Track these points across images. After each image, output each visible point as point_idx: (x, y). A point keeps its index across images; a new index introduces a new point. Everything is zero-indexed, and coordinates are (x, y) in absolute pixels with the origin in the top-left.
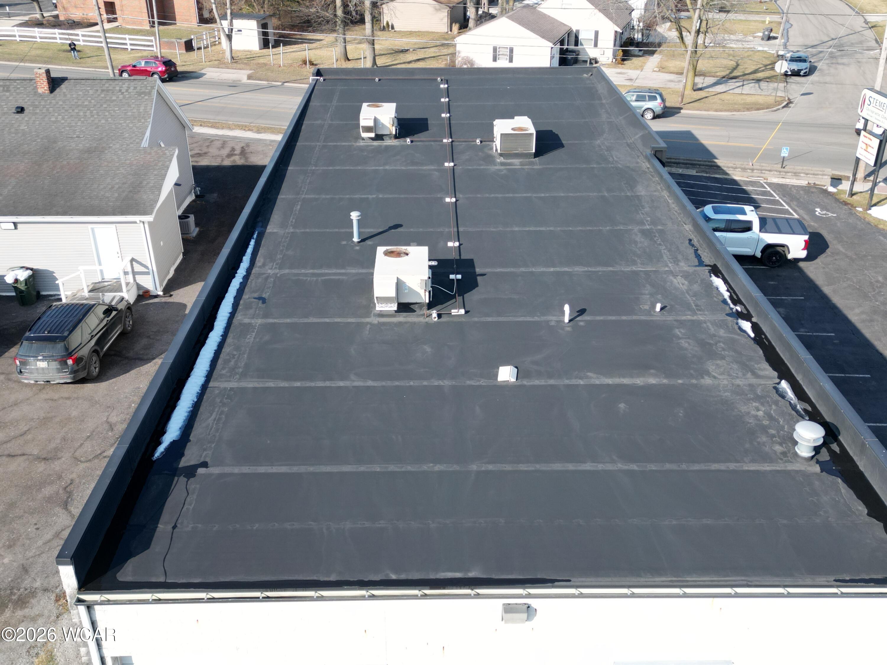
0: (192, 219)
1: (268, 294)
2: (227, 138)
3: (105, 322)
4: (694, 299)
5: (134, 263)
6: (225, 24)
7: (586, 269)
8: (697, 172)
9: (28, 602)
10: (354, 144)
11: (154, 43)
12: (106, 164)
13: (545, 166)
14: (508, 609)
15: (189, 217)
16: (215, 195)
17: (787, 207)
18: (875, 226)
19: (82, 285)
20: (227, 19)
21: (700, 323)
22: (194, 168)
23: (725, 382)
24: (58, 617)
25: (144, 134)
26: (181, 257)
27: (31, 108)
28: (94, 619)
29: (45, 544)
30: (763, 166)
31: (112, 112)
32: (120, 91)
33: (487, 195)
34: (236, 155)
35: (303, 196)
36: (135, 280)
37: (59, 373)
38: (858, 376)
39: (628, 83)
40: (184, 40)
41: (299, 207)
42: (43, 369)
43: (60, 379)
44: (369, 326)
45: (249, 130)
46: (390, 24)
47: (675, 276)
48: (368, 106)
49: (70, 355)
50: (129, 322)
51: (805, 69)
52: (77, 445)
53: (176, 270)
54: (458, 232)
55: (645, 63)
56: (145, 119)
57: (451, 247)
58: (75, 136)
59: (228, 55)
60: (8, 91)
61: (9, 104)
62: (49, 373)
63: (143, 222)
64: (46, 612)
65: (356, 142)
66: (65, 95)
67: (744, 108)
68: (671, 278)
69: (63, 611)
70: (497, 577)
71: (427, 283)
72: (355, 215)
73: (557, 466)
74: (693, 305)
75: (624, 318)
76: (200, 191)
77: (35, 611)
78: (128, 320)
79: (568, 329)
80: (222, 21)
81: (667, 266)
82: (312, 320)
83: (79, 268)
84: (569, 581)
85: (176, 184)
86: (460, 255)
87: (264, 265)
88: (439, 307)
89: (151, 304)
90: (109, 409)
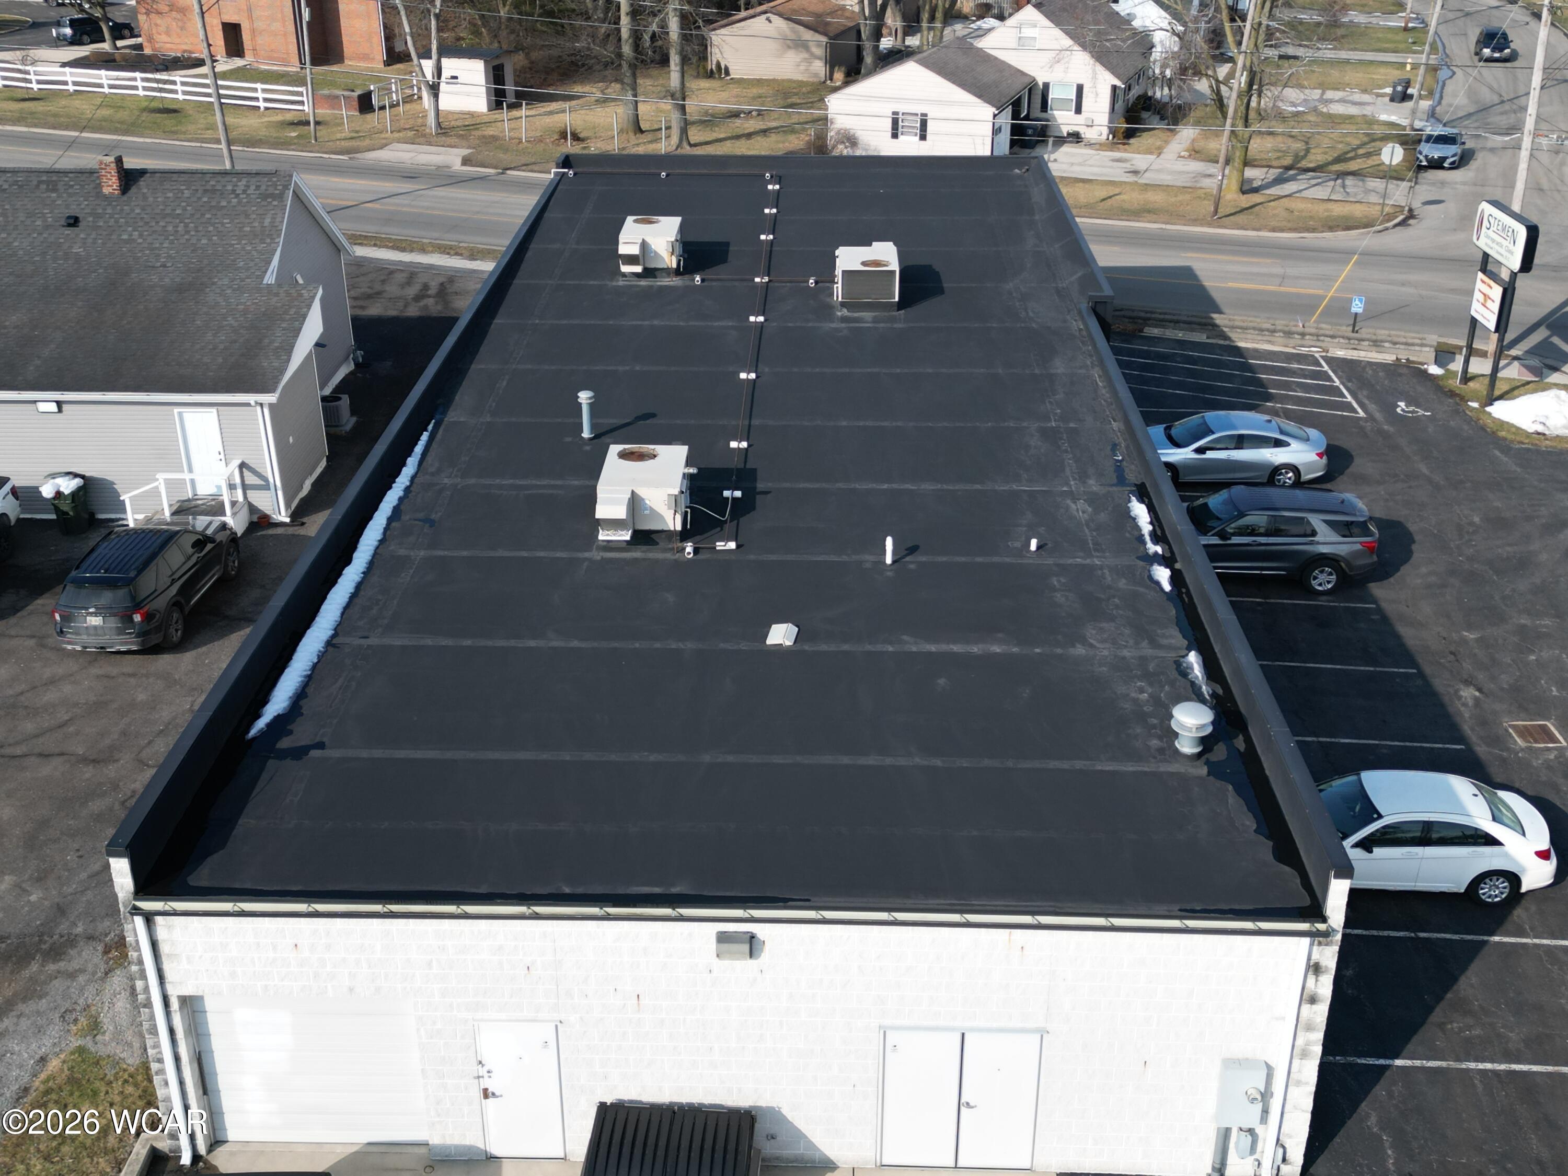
0: (345, 400)
1: (440, 514)
2: (417, 268)
3: (194, 559)
4: (1095, 533)
5: (244, 470)
6: (428, 66)
7: (939, 486)
8: (1208, 338)
9: (64, 953)
10: (608, 283)
11: (305, 99)
12: (205, 309)
13: (912, 325)
14: (723, 938)
15: (340, 399)
16: (389, 363)
17: (1349, 398)
18: (1493, 433)
19: (162, 504)
20: (430, 58)
21: (1092, 568)
22: (355, 319)
23: (1106, 653)
24: (106, 974)
25: (269, 263)
26: (323, 463)
27: (91, 219)
28: (154, 938)
29: (90, 877)
30: (1321, 329)
31: (219, 225)
32: (234, 191)
33: (809, 370)
34: (429, 296)
35: (514, 366)
36: (245, 497)
37: (119, 634)
38: (1396, 670)
39: (1131, 178)
40: (359, 92)
41: (505, 383)
42: (95, 627)
43: (122, 644)
44: (586, 564)
45: (457, 254)
46: (723, 67)
47: (1075, 500)
48: (636, 221)
49: (137, 606)
50: (234, 562)
51: (1452, 156)
52: (143, 742)
53: (314, 485)
54: (750, 425)
55: (1167, 142)
56: (272, 239)
57: (734, 449)
58: (159, 264)
59: (431, 120)
60: (54, 190)
61: (56, 211)
62: (105, 635)
63: (261, 405)
64: (90, 968)
65: (612, 280)
66: (145, 198)
67: (1323, 226)
68: (1069, 502)
69: (114, 966)
70: (710, 894)
71: (679, 500)
72: (584, 397)
73: (827, 759)
74: (1090, 542)
75: (979, 559)
76: (363, 357)
77: (75, 965)
78: (232, 559)
79: (889, 574)
80: (422, 61)
81: (1068, 484)
82: (501, 553)
83: (157, 477)
84: (808, 900)
85: (318, 345)
86: (745, 462)
87: (439, 471)
88: (698, 538)
89: (272, 536)
90: (196, 693)
